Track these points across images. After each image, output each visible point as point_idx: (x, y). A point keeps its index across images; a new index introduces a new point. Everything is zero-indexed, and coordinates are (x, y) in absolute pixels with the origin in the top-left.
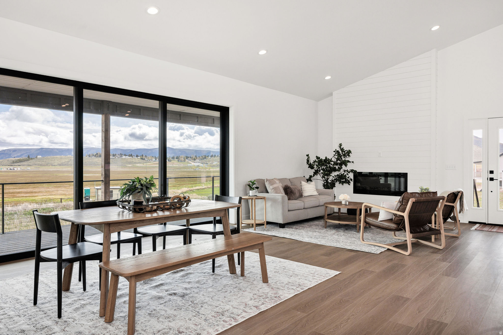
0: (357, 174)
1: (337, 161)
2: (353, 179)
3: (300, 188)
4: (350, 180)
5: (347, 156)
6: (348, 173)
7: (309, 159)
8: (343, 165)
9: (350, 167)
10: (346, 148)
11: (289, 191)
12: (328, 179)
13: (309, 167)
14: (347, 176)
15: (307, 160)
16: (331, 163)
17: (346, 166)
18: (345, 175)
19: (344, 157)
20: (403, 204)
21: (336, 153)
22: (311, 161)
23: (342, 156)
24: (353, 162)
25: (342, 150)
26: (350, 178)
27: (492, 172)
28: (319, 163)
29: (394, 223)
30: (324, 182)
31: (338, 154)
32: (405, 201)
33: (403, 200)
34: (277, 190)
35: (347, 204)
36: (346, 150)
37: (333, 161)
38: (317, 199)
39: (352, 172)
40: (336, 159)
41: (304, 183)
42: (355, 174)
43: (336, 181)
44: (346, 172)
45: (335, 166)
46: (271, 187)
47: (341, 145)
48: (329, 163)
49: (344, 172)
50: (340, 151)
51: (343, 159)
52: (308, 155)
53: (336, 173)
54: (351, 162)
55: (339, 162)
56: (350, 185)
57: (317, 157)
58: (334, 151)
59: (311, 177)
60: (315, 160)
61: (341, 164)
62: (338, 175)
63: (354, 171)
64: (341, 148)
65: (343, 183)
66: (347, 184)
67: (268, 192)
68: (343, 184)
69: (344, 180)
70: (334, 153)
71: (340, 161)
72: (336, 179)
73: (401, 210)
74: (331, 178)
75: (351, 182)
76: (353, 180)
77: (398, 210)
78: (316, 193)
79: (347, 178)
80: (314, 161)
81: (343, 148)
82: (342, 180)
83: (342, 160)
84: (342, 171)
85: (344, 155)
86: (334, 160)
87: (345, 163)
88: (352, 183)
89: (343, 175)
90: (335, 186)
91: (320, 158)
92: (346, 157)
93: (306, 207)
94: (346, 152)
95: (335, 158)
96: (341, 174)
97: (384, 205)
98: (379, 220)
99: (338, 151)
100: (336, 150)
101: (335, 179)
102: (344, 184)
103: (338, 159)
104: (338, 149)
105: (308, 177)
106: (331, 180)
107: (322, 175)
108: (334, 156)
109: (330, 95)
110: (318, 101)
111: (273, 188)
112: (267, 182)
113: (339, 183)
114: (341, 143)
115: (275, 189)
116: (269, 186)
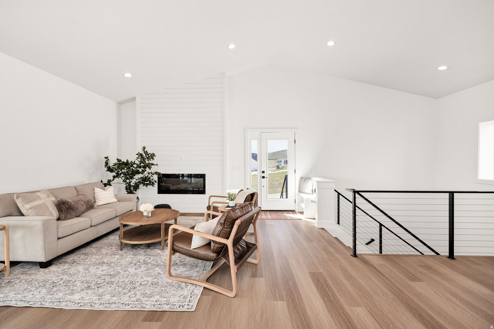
0: (161, 176)
1: (140, 164)
2: (157, 180)
3: (90, 198)
4: (154, 182)
5: (151, 159)
6: (152, 175)
7: (108, 162)
8: (147, 168)
9: (154, 169)
10: (150, 152)
11: (64, 207)
12: (130, 182)
13: (107, 171)
14: (152, 178)
15: (106, 163)
16: (134, 165)
17: (150, 168)
18: (149, 177)
19: (148, 160)
20: (225, 227)
21: (139, 156)
22: (111, 164)
23: (146, 159)
24: (157, 165)
25: (146, 153)
26: (154, 180)
27: (263, 172)
28: (119, 167)
29: (214, 252)
30: (126, 185)
31: (141, 157)
32: (227, 222)
33: (226, 222)
34: (40, 208)
35: (150, 216)
36: (150, 154)
37: (136, 164)
38: (113, 209)
39: (156, 174)
40: (140, 162)
41: (98, 190)
42: (159, 176)
43: (140, 184)
44: (150, 174)
45: (138, 169)
46: (28, 206)
47: (144, 148)
48: (132, 166)
49: (148, 174)
50: (144, 154)
51: (147, 162)
52: (106, 158)
53: (140, 176)
54: (155, 165)
55: (142, 164)
56: (154, 186)
57: (118, 159)
58: (137, 154)
59: (109, 181)
60: (116, 162)
61: (145, 167)
62: (141, 178)
63: (158, 173)
64: (144, 151)
65: (147, 185)
66: (151, 186)
67: (22, 214)
68: (147, 187)
69: (148, 182)
70: (137, 156)
71: (144, 163)
72: (140, 181)
73: (223, 236)
74: (133, 182)
75: (155, 183)
76: (157, 182)
77: (218, 235)
79: (151, 180)
80: (114, 164)
81: (147, 151)
82: (146, 183)
83: (145, 163)
84: (146, 174)
85: (148, 159)
86: (137, 162)
87: (149, 166)
88: (156, 185)
89: (147, 177)
90: (140, 188)
91: (121, 160)
92: (149, 160)
93: (93, 224)
94: (149, 155)
95: (138, 161)
96: (145, 176)
97: (200, 229)
98: (192, 248)
99: (141, 154)
100: (139, 153)
101: (138, 182)
102: (149, 186)
103: (141, 162)
104: (142, 152)
105: (105, 181)
106: (134, 183)
107: (123, 178)
108: (137, 159)
109: (133, 99)
110: (120, 103)
111: (31, 207)
112: (17, 198)
113: (143, 186)
114: (145, 147)
115: (35, 209)
116: (23, 205)
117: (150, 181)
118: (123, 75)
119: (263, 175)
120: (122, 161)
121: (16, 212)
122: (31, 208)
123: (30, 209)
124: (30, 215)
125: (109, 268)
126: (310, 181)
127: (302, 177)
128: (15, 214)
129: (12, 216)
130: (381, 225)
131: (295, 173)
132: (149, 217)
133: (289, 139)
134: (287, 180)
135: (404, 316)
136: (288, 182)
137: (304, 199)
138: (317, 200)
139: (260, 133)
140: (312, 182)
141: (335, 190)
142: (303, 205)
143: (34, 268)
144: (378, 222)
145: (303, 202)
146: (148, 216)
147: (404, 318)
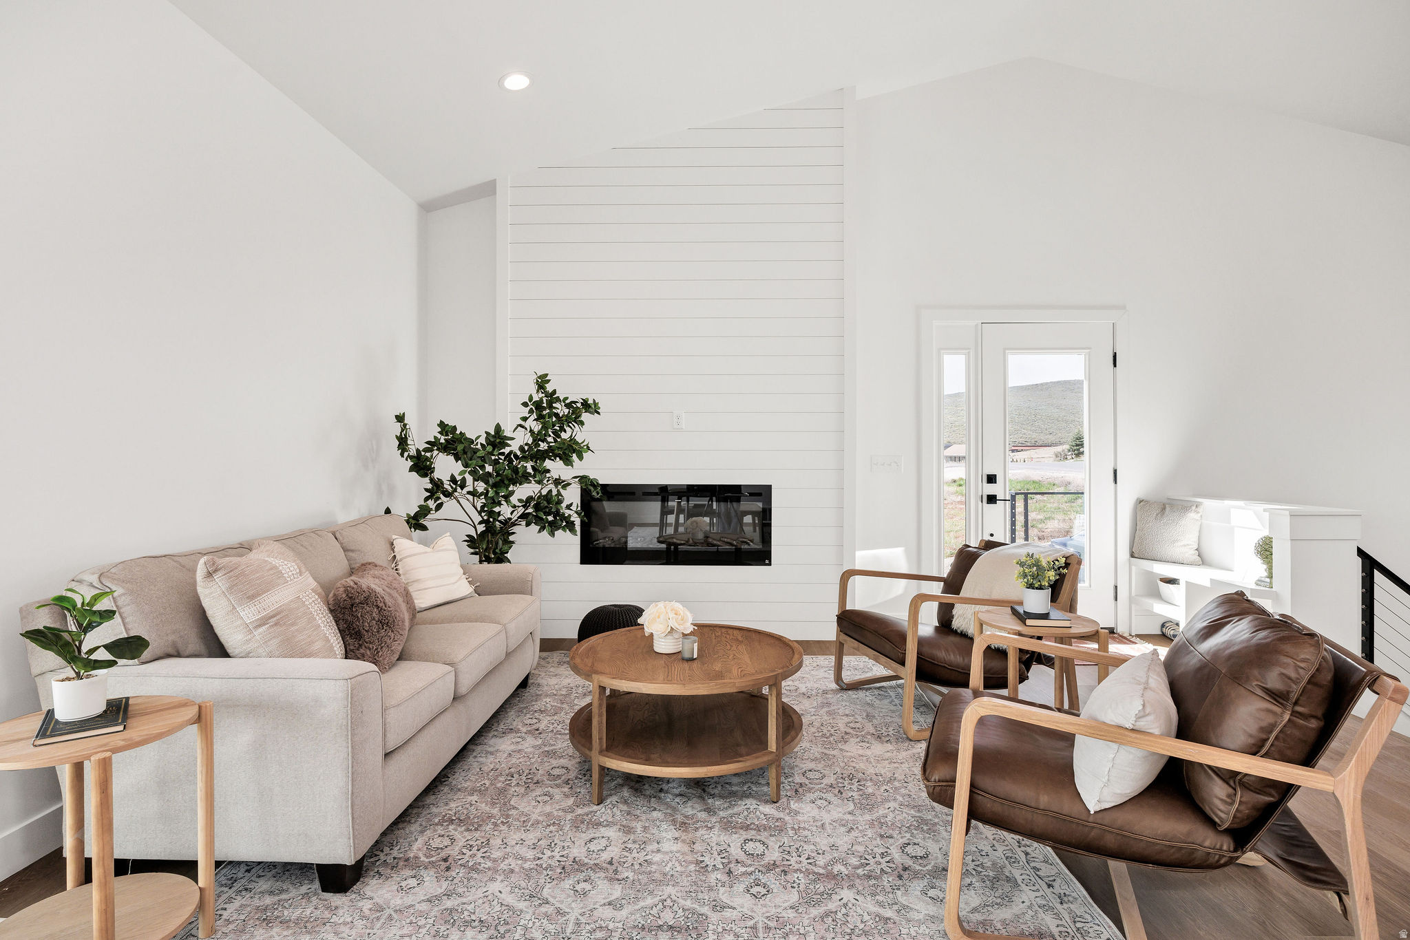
0: (595, 491)
1: (535, 442)
2: (581, 510)
4: (573, 515)
8: (557, 459)
9: (578, 466)
10: (566, 394)
11: (368, 619)
13: (411, 470)
15: (400, 438)
20: (1300, 712)
21: (531, 411)
22: (419, 444)
23: (556, 423)
25: (552, 398)
26: (573, 508)
27: (991, 479)
29: (1232, 827)
34: (293, 624)
36: (575, 402)
38: (499, 627)
39: (579, 486)
40: (532, 434)
41: (407, 546)
42: (586, 491)
43: (529, 524)
46: (249, 613)
47: (542, 382)
50: (546, 405)
51: (564, 435)
52: (399, 419)
55: (541, 444)
56: (572, 534)
57: (442, 425)
58: (525, 405)
59: (423, 512)
60: (435, 437)
62: (532, 499)
63: (586, 479)
64: (545, 393)
65: (551, 529)
66: (564, 532)
67: (218, 649)
68: (552, 534)
69: (553, 517)
70: (525, 411)
75: (577, 521)
78: (465, 589)
79: (563, 507)
80: (428, 443)
81: (554, 391)
82: (549, 519)
83: (555, 441)
86: (522, 437)
87: (566, 452)
88: (577, 526)
89: (550, 496)
91: (455, 428)
93: (461, 690)
94: (573, 407)
95: (527, 432)
96: (543, 493)
99: (539, 403)
100: (529, 398)
102: (559, 533)
103: (537, 436)
104: (537, 396)
108: (523, 423)
109: (488, 189)
110: (428, 208)
111: (261, 619)
112: (210, 575)
113: (539, 531)
114: (547, 375)
115: (276, 624)
116: (234, 608)
117: (557, 514)
118: (500, 82)
119: (991, 489)
120: (458, 432)
121: (193, 641)
122: (262, 622)
123: (260, 626)
124: (260, 651)
125: (632, 893)
126: (1192, 515)
127: (1142, 497)
128: (192, 648)
129: (179, 655)
131: (1116, 483)
132: (692, 660)
133: (1089, 348)
139: (977, 325)
140: (1197, 516)
143: (293, 892)
146: (687, 655)
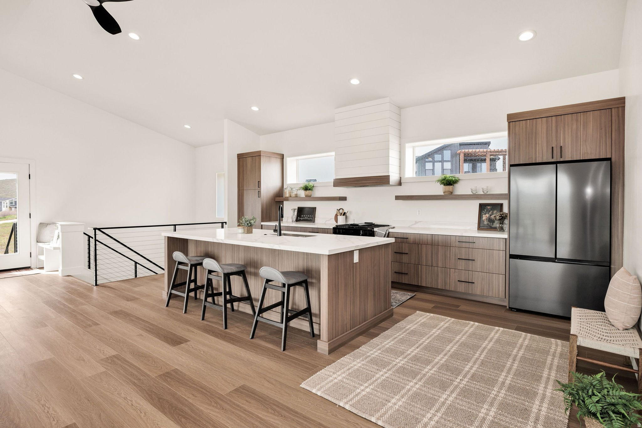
127: (41, 223)
130: (136, 263)
131: (30, 218)
134: (16, 231)
135: (298, 398)
136: (18, 233)
137: (44, 250)
138: (61, 246)
141: (84, 233)
142: (42, 258)
144: (134, 261)
145: (42, 254)
147: (299, 400)
